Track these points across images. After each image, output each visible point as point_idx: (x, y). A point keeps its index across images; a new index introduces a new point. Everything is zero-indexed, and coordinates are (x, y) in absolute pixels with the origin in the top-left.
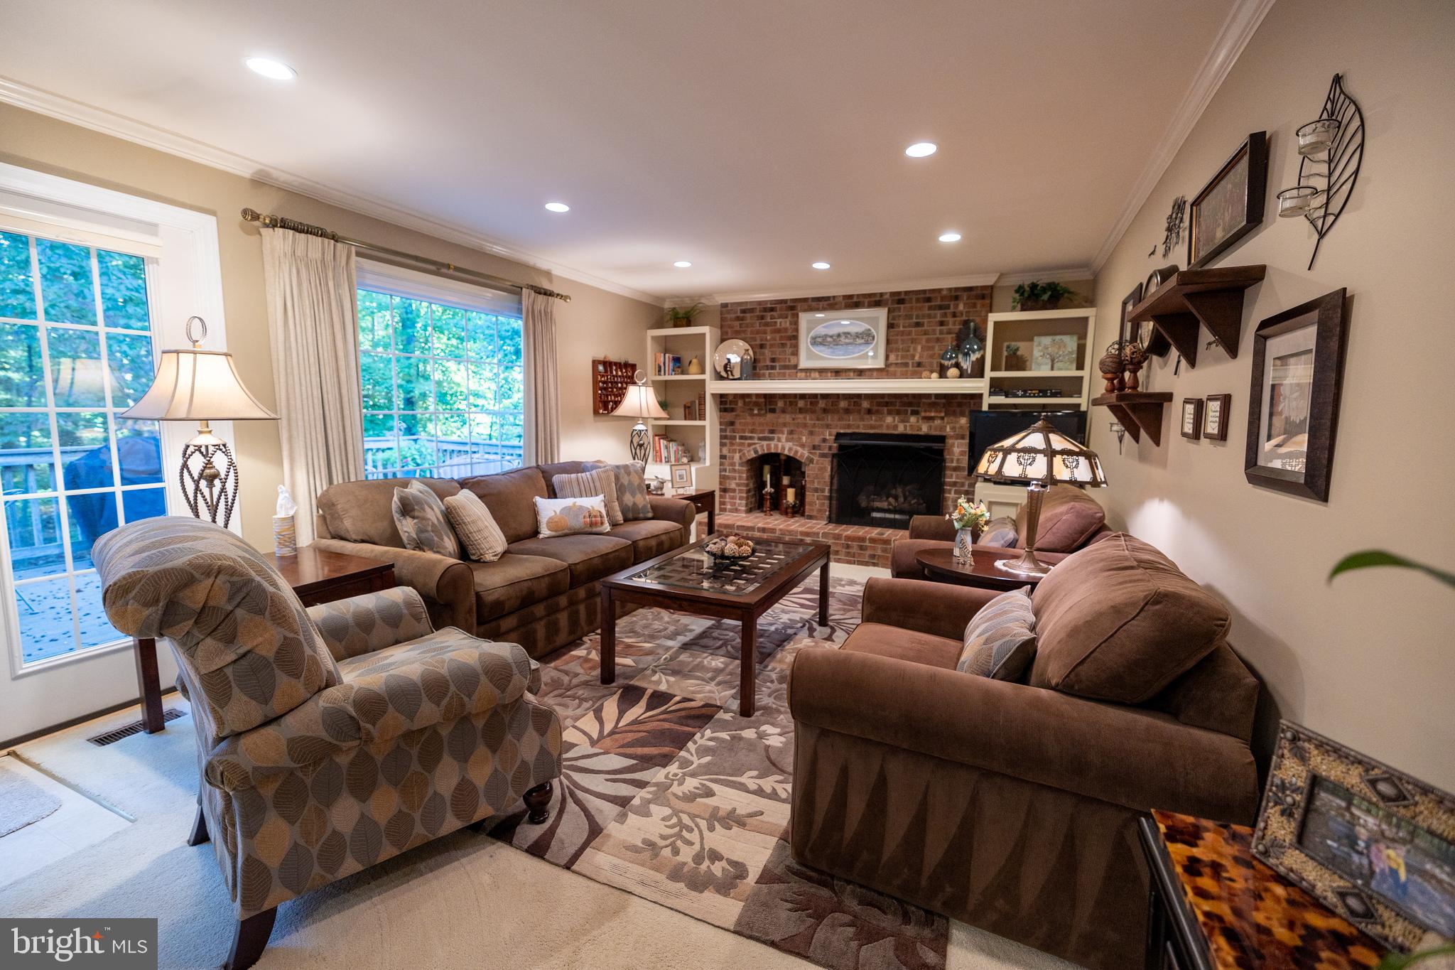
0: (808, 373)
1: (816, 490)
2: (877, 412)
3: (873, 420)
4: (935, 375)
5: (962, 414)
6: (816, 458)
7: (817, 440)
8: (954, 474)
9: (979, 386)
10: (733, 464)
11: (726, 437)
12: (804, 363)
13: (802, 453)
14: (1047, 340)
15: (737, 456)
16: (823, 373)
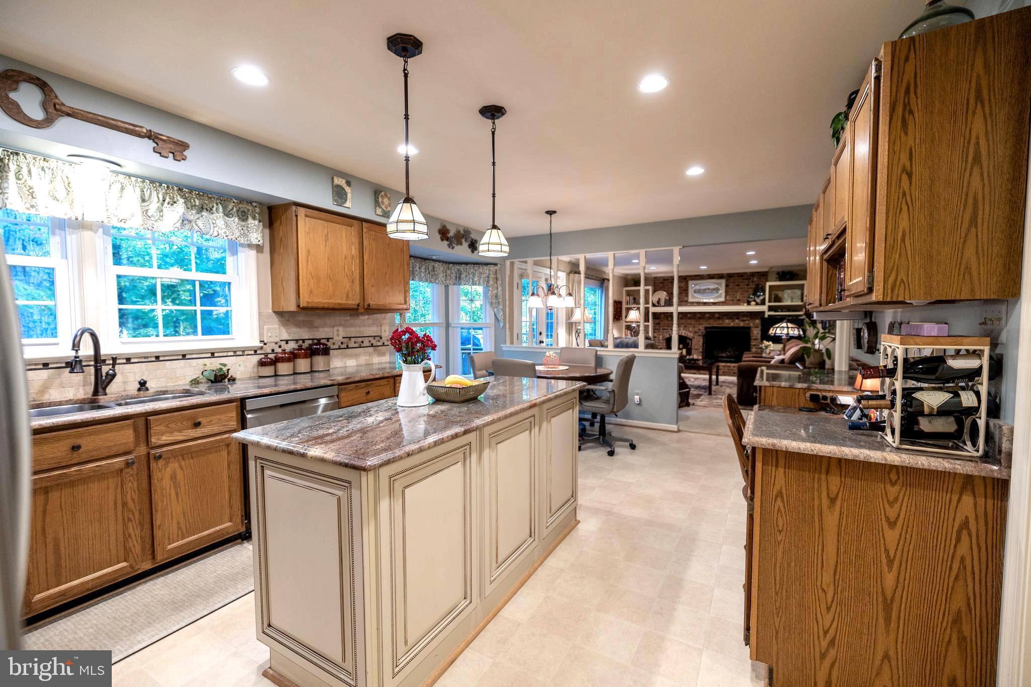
0: (692, 304)
1: (696, 349)
2: (722, 318)
3: (720, 321)
4: (746, 304)
5: (757, 319)
6: (696, 337)
7: (696, 329)
8: (753, 340)
9: (764, 308)
10: (659, 340)
11: (656, 329)
12: (691, 300)
13: (690, 335)
14: (789, 291)
15: (661, 337)
16: (699, 304)
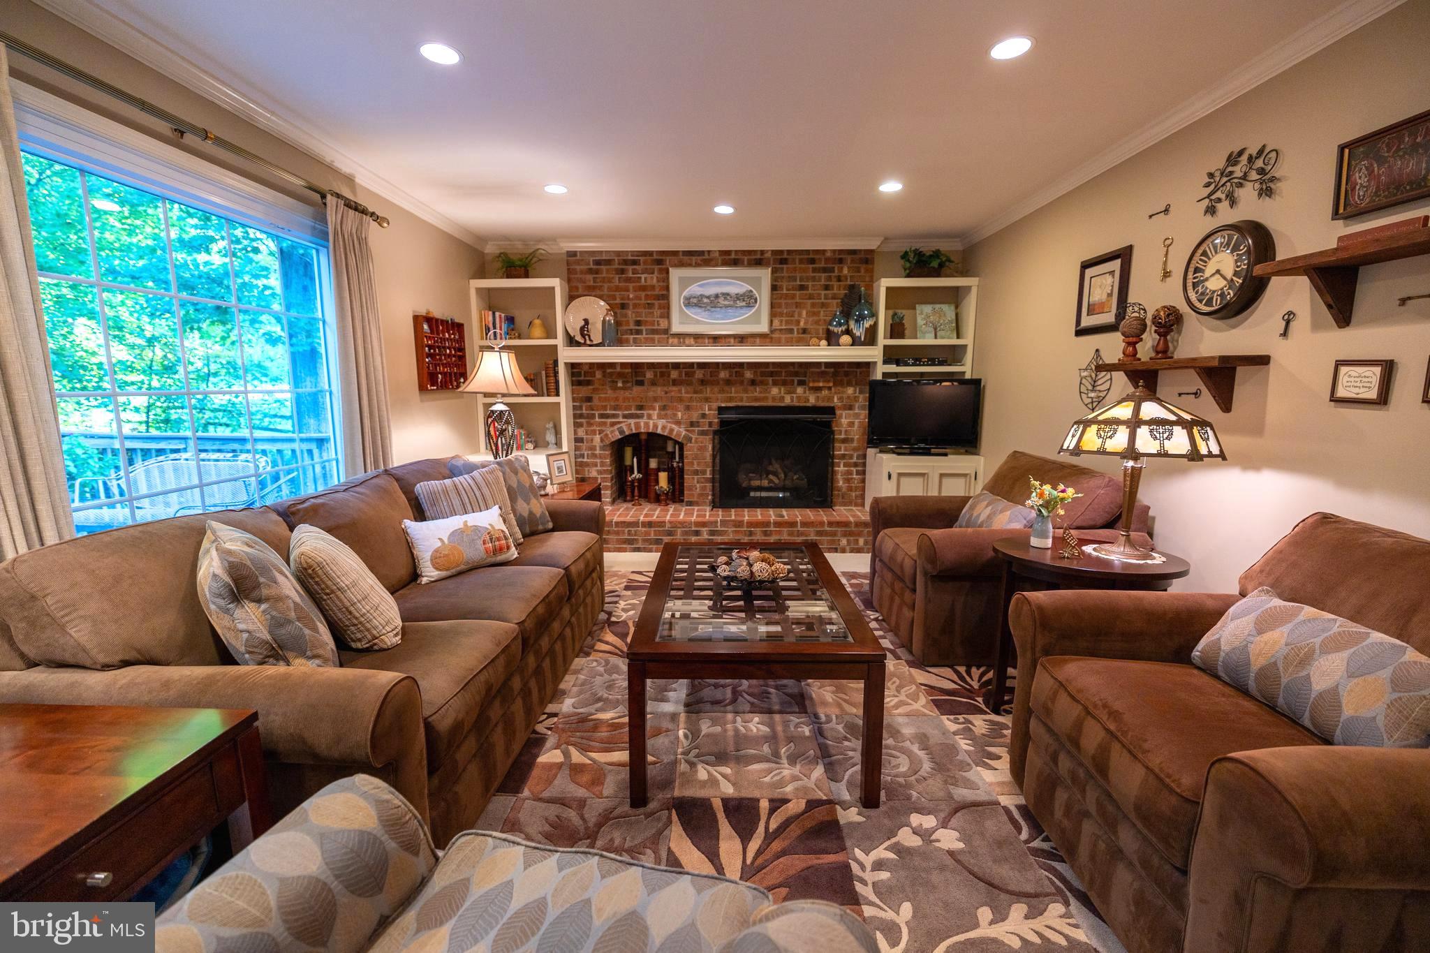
0: (682, 339)
1: (696, 472)
2: (762, 383)
3: (757, 392)
4: (824, 342)
5: (849, 384)
6: (694, 437)
7: (695, 416)
8: (843, 446)
9: (873, 354)
10: (593, 448)
11: (581, 416)
12: (677, 328)
13: (679, 432)
14: (927, 309)
15: (597, 438)
16: (699, 339)
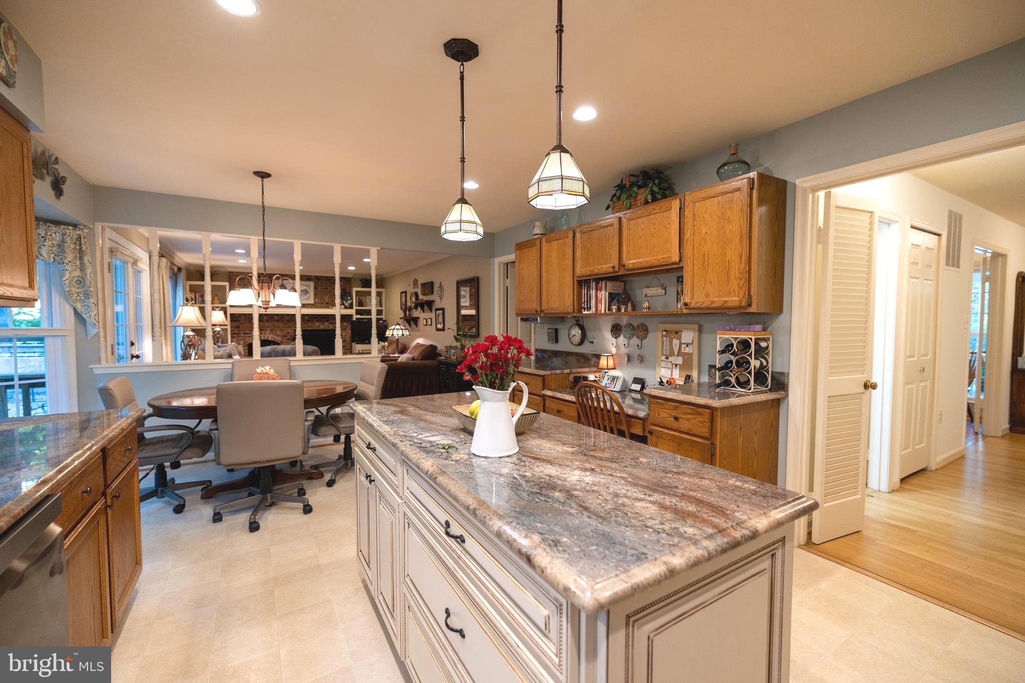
3: (310, 324)
5: (345, 321)
7: (285, 333)
9: (352, 312)
11: (234, 334)
